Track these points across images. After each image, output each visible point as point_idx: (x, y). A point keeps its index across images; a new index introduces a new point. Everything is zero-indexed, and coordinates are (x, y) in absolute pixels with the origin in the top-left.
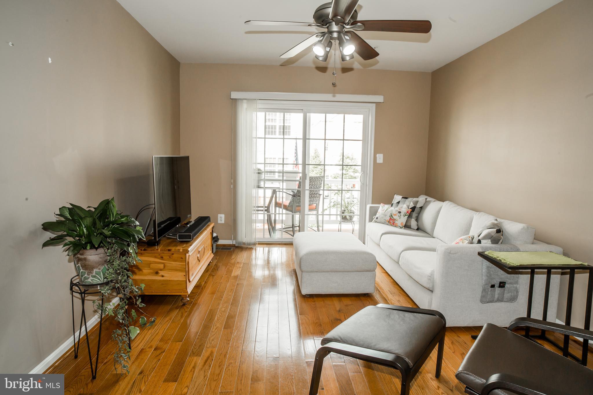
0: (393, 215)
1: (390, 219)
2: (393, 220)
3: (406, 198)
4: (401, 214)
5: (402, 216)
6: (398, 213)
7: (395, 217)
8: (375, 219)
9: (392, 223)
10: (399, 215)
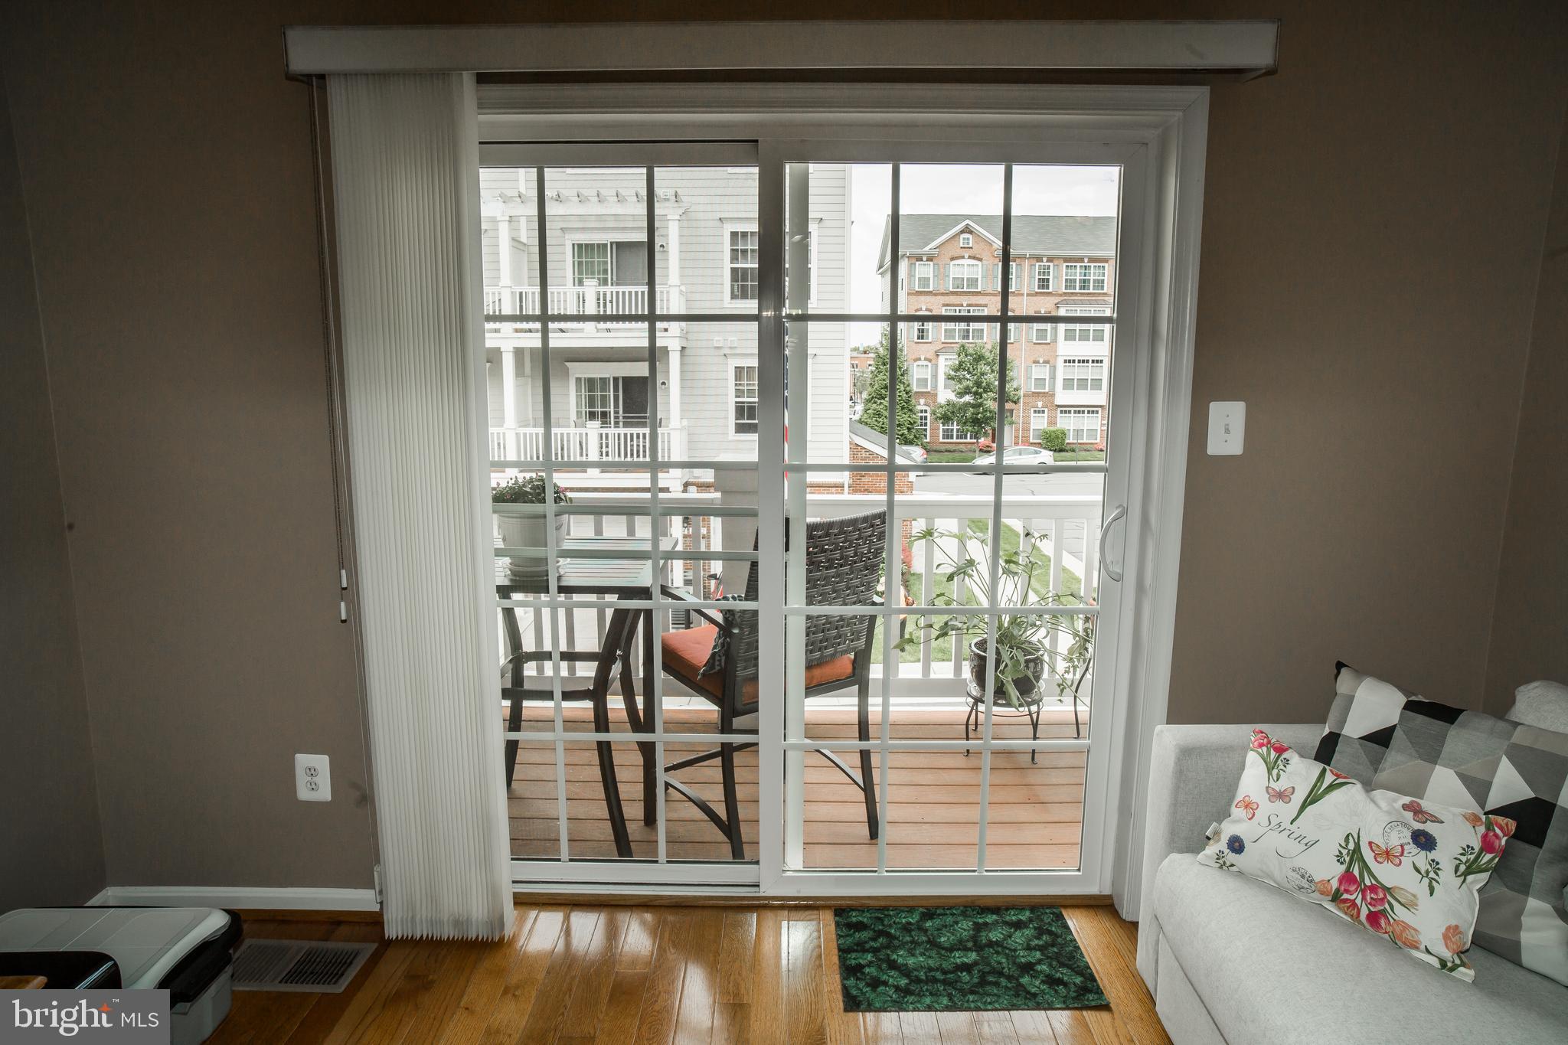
0: (1368, 855)
1: (1347, 878)
2: (1373, 889)
3: (1447, 714)
4: (1432, 855)
5: (1447, 875)
6: (1411, 848)
7: (1385, 873)
8: (1222, 845)
9: (1364, 912)
10: (1422, 858)
